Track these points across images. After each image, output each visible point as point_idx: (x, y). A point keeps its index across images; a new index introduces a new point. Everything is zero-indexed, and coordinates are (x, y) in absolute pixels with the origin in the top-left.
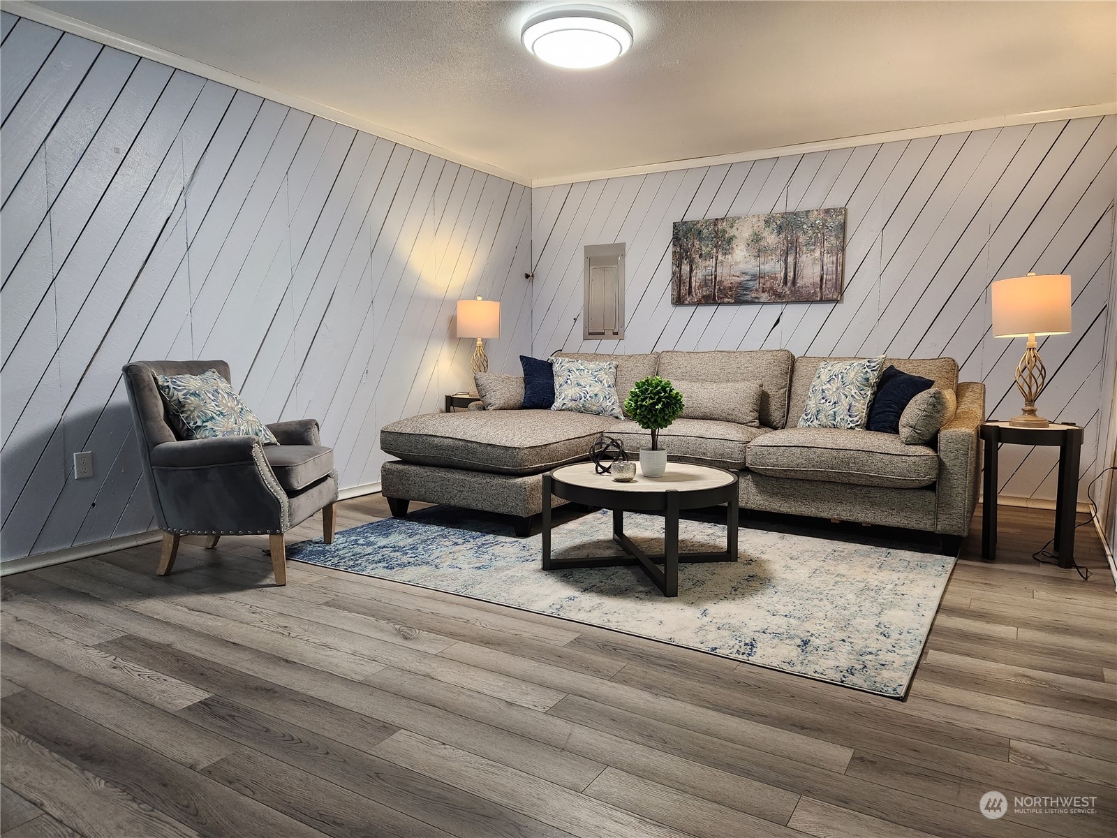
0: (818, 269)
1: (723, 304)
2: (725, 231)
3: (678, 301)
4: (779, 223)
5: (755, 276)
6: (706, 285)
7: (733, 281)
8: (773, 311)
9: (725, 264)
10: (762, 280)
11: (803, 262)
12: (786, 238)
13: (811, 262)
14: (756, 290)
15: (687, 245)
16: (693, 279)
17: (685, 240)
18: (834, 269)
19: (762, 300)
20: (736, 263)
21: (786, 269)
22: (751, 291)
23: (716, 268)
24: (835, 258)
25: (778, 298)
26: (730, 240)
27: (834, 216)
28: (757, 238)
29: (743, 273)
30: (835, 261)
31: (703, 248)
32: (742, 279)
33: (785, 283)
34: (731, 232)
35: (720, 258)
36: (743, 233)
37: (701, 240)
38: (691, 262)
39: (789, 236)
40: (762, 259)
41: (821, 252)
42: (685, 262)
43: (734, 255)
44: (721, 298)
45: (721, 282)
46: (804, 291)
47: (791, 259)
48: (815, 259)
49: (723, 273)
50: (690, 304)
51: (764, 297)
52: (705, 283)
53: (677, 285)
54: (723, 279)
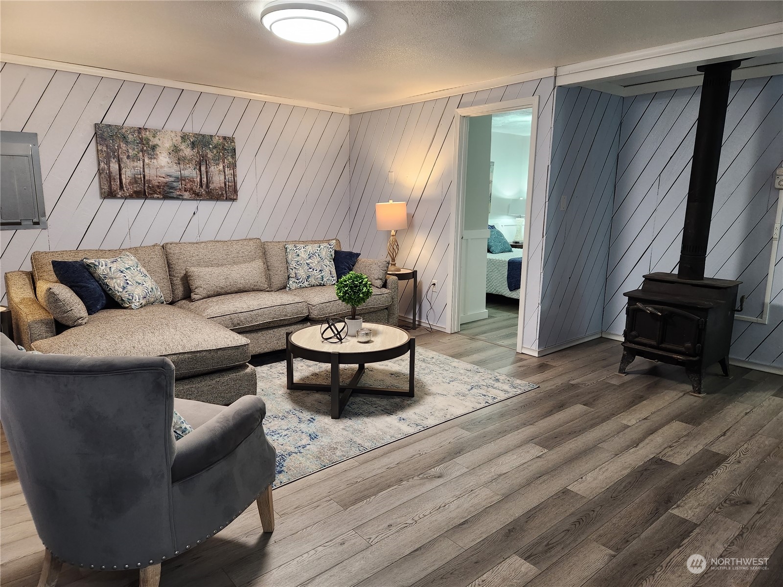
0: (222, 177)
1: (153, 198)
2: (148, 140)
3: (109, 194)
4: (192, 140)
5: (177, 178)
6: (136, 182)
7: (160, 181)
8: (191, 206)
9: (151, 166)
10: (184, 182)
11: (212, 172)
12: (198, 152)
13: (217, 172)
14: (180, 190)
15: (114, 145)
16: (123, 176)
17: (111, 141)
18: (233, 178)
19: (185, 197)
20: (162, 167)
21: (201, 175)
22: (176, 190)
23: (144, 169)
24: (232, 171)
25: (197, 196)
26: (154, 148)
27: (229, 142)
28: (176, 150)
29: (168, 176)
30: (232, 173)
31: (130, 151)
32: (167, 180)
33: (201, 186)
34: (154, 141)
35: (147, 161)
36: (165, 143)
37: (127, 143)
38: (119, 161)
39: (200, 151)
40: (182, 166)
41: (223, 166)
42: (114, 161)
43: (159, 160)
44: (151, 194)
45: (149, 181)
46: (214, 192)
47: (203, 168)
48: (220, 171)
49: (150, 173)
50: (122, 198)
51: (186, 195)
52: (135, 181)
53: (107, 180)
54: (151, 178)
